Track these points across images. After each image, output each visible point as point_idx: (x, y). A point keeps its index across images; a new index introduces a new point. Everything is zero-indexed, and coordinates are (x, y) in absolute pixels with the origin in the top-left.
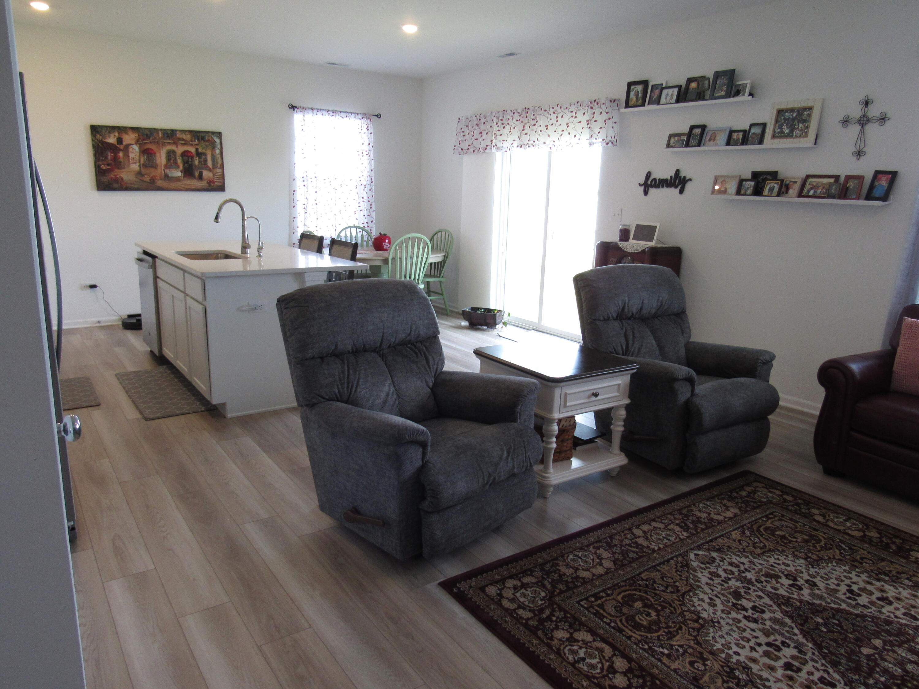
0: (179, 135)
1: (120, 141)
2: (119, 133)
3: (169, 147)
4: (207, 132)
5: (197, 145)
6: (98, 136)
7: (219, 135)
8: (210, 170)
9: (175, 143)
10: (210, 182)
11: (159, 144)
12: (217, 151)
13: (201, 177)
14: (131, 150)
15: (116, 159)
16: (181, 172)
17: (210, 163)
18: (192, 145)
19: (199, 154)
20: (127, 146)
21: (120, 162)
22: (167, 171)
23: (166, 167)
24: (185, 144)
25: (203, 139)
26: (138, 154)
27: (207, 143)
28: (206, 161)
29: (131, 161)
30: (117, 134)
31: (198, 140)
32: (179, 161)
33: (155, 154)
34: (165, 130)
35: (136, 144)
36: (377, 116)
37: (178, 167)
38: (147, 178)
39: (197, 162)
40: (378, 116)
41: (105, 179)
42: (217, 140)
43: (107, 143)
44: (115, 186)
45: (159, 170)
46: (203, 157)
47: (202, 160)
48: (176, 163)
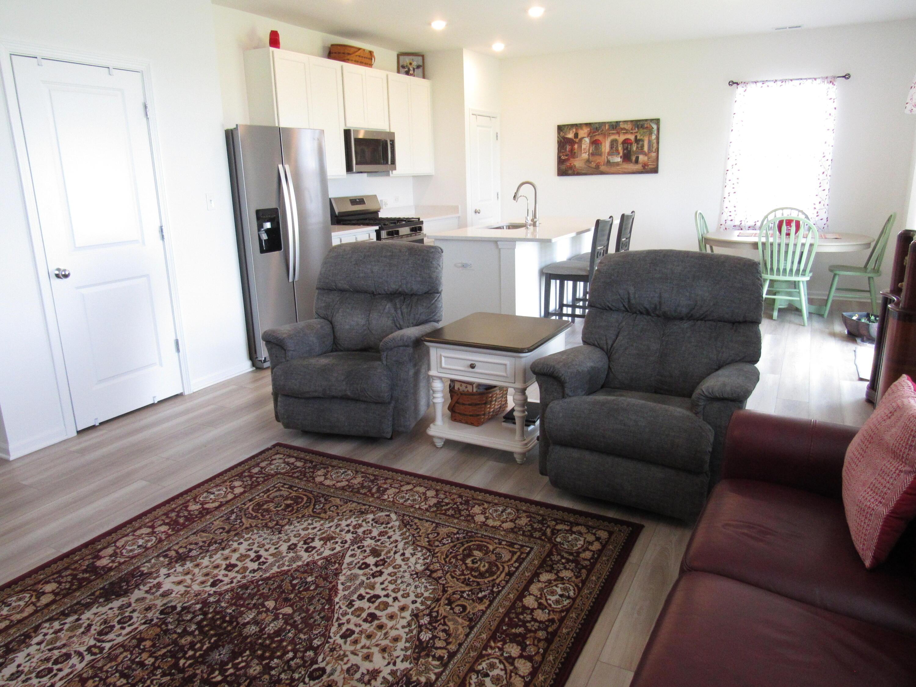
0: (622, 126)
1: (576, 135)
2: (576, 129)
3: (613, 137)
4: (646, 120)
5: (637, 132)
6: (562, 133)
7: (657, 121)
8: (646, 154)
9: (618, 133)
10: (645, 165)
11: (605, 135)
12: (654, 137)
13: (637, 161)
14: (583, 142)
15: (572, 150)
16: (621, 157)
17: (646, 149)
18: (632, 133)
19: (637, 141)
20: (581, 140)
21: (575, 153)
22: (610, 157)
23: (609, 154)
24: (626, 133)
25: (642, 127)
26: (588, 145)
27: (645, 130)
28: (643, 146)
29: (583, 152)
30: (574, 130)
31: (638, 128)
32: (620, 148)
33: (601, 144)
34: (611, 122)
35: (588, 136)
36: (844, 77)
37: (619, 153)
38: (593, 165)
39: (634, 148)
40: (847, 77)
41: (563, 167)
42: (655, 127)
43: (567, 138)
44: (570, 172)
45: (603, 157)
46: (641, 143)
47: (640, 146)
48: (617, 150)
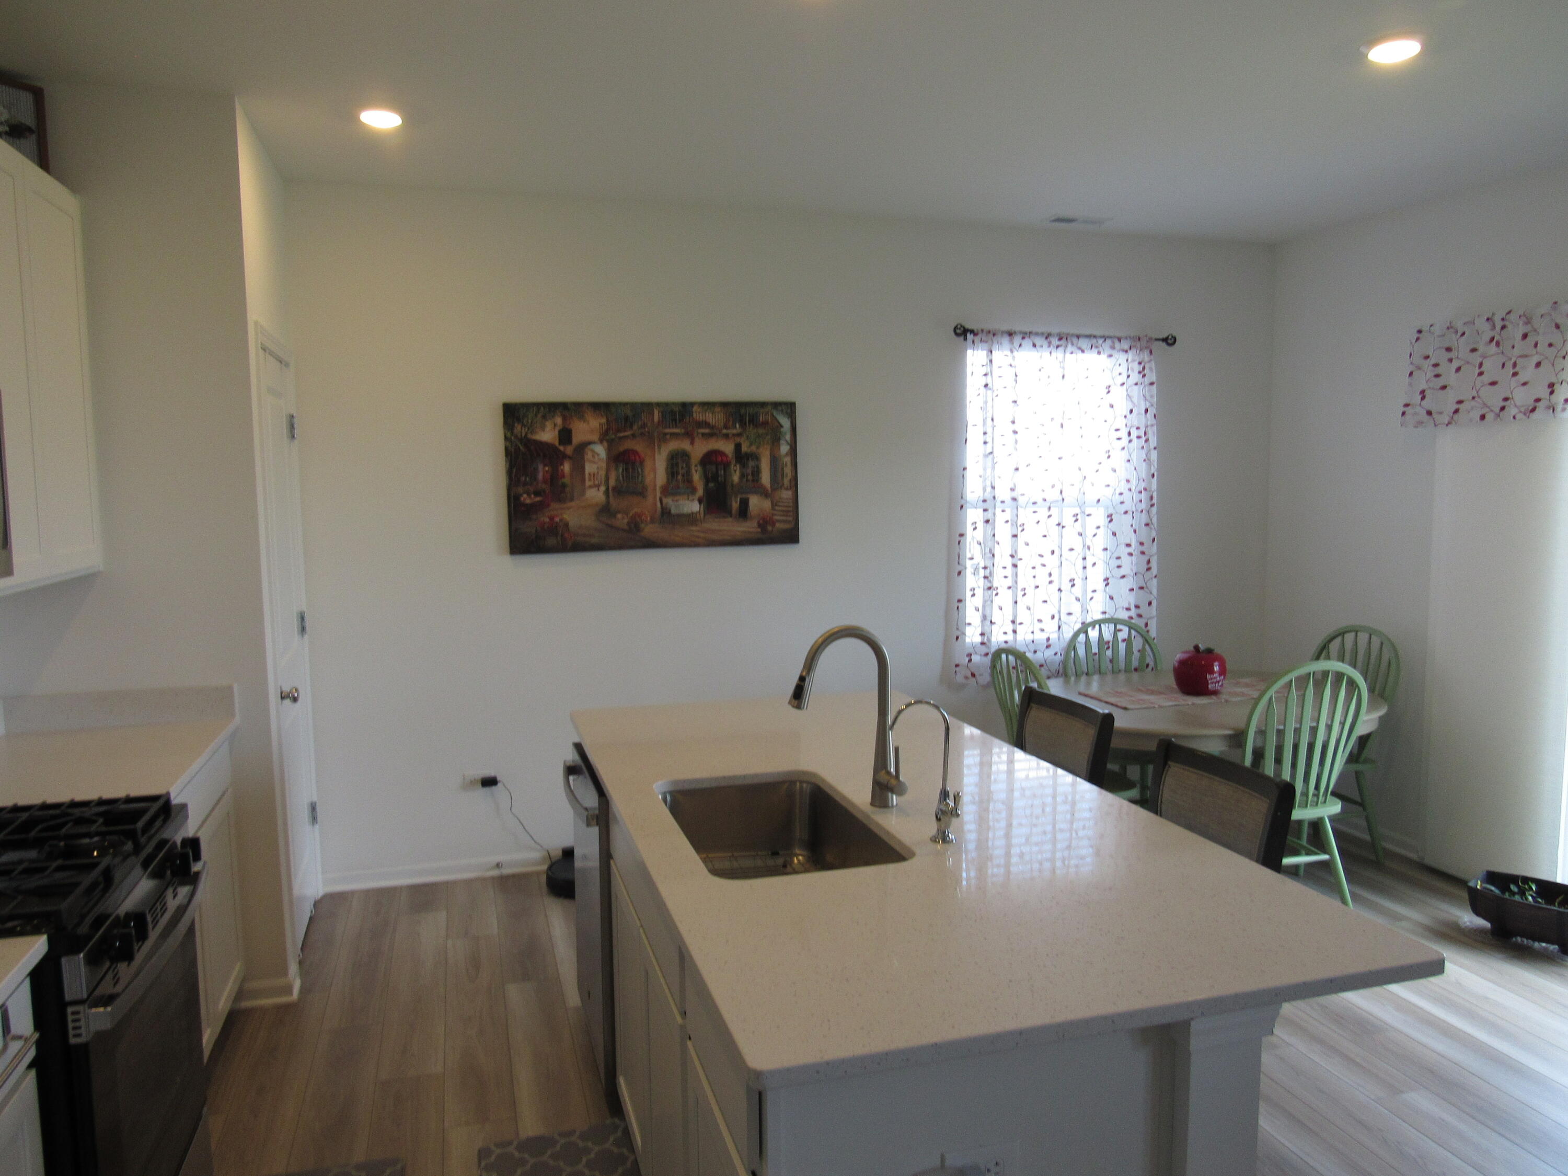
0: (698, 414)
1: (565, 435)
2: (564, 419)
3: (674, 445)
4: (763, 405)
5: (739, 435)
6: (518, 428)
7: (790, 408)
8: (765, 494)
9: (690, 435)
10: (765, 522)
11: (653, 439)
12: (784, 448)
13: (744, 512)
14: (588, 456)
15: (554, 478)
16: (700, 501)
17: (765, 478)
18: (726, 436)
19: (741, 457)
20: (582, 448)
21: (564, 486)
22: (668, 501)
23: (666, 491)
24: (711, 435)
25: (753, 420)
26: (604, 465)
27: (761, 431)
28: (757, 472)
29: (588, 483)
30: (559, 420)
31: (743, 424)
32: (697, 477)
33: (642, 462)
34: (667, 404)
35: (601, 441)
36: (1165, 340)
37: (694, 490)
38: (622, 521)
39: (736, 478)
40: (1170, 341)
41: (528, 528)
42: (785, 422)
43: (536, 442)
44: (551, 541)
45: (650, 499)
46: (751, 463)
47: (749, 471)
48: (688, 480)
